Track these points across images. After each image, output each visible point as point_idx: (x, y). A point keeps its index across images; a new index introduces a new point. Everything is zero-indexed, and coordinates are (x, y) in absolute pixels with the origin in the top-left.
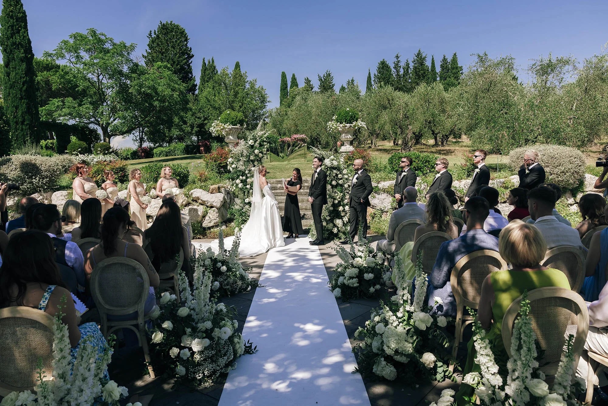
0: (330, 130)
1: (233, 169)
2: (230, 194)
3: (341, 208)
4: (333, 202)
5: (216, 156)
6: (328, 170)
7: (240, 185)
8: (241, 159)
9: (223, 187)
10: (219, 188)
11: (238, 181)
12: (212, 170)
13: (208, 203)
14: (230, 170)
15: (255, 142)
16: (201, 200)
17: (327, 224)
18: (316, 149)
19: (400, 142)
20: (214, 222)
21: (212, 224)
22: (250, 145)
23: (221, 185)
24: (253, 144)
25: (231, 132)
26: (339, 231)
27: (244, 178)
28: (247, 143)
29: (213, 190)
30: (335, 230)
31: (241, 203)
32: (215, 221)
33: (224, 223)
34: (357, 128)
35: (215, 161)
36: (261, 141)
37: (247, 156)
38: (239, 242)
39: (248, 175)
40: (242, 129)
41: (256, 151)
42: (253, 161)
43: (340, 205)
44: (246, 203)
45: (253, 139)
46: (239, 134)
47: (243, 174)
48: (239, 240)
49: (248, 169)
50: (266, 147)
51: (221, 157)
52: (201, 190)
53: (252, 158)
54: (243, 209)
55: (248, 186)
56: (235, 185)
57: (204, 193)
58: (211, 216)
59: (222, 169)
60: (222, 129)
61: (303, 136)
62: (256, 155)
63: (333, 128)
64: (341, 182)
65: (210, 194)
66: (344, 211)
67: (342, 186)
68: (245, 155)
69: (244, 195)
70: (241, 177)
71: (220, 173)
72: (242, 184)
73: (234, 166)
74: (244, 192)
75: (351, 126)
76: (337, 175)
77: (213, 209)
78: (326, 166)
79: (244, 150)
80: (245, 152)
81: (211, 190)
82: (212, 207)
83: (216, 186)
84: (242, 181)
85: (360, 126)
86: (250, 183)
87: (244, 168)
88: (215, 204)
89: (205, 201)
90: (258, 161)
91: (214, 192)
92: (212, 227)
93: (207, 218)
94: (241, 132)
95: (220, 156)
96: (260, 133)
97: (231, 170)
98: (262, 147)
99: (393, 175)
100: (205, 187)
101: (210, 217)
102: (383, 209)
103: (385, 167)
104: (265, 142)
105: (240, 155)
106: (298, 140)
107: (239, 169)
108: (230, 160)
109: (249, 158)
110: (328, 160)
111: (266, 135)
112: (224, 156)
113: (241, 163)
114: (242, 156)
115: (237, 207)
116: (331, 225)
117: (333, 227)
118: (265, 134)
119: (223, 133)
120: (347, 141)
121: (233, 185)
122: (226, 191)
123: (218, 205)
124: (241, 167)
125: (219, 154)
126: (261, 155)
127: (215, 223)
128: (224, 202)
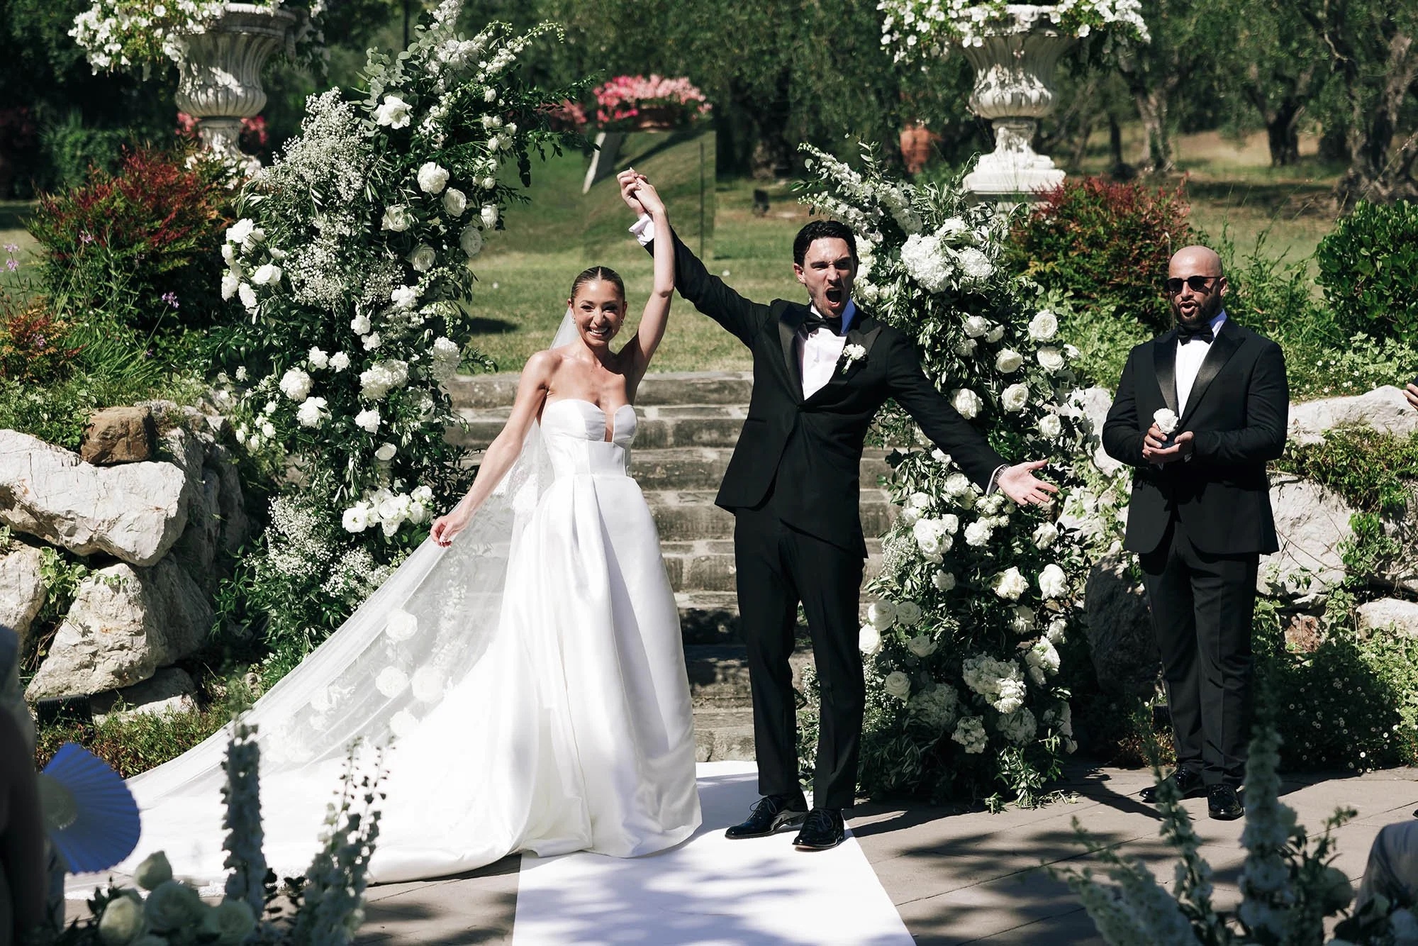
0: (894, 46)
1: (263, 292)
2: (220, 472)
3: (1011, 583)
4: (959, 537)
5: (119, 203)
6: (923, 315)
7: (311, 412)
8: (320, 222)
9: (175, 420)
10: (151, 427)
11: (294, 382)
12: (98, 302)
13: (71, 533)
14: (236, 297)
15: (419, 112)
16: (30, 510)
17: (915, 690)
18: (843, 171)
19: (1308, 144)
20: (111, 665)
21: (99, 680)
22: (387, 129)
23: (163, 403)
24: (406, 121)
25: (223, 41)
26: (997, 740)
27: (341, 361)
28: (359, 113)
29: (109, 440)
30: (972, 737)
31: (316, 531)
32: (126, 658)
33: (181, 675)
34: (1084, 31)
35: (118, 245)
36: (458, 105)
37: (358, 207)
38: (377, 815)
39: (371, 343)
40: (294, 28)
41: (430, 175)
42: (403, 243)
43: (1007, 561)
44: (347, 536)
45: (405, 88)
46: (272, 58)
47: (329, 327)
48: (377, 804)
49: (369, 296)
50: (492, 143)
51: (159, 213)
52: (28, 440)
53: (396, 219)
54: (325, 576)
55: (368, 420)
56: (271, 407)
57: (51, 458)
58: (95, 625)
59: (170, 298)
60: (165, 23)
61: (679, 88)
62: (427, 204)
63: (923, 27)
64: (1013, 397)
65: (86, 466)
66: (1031, 596)
67: (1021, 423)
68: (348, 196)
69: (340, 477)
70: (317, 356)
71: (146, 323)
72: (321, 402)
73: (265, 274)
74: (339, 461)
75: (1043, 22)
76: (986, 350)
77: (110, 572)
78: (914, 284)
79: (342, 164)
80: (350, 180)
81: (94, 439)
82: (99, 557)
83: (135, 413)
84: (321, 383)
85: (1110, 18)
86: (379, 396)
87: (334, 288)
88: (121, 540)
89: (51, 518)
90: (434, 240)
91: (119, 452)
92: (104, 700)
93: (65, 635)
94: (291, 48)
95: (148, 205)
96: (455, 49)
97: (248, 298)
98: (466, 148)
99: (1359, 359)
100: (54, 417)
101: (86, 631)
102: (1291, 589)
103: (1295, 302)
104: (491, 108)
105: (316, 197)
106: (643, 115)
107: (307, 295)
108: (241, 232)
109: (377, 223)
110: (930, 242)
111: (495, 65)
112: (176, 204)
113: (320, 253)
114: (329, 205)
115: (286, 563)
116: (944, 693)
117: (959, 714)
118: (489, 55)
119: (168, 49)
120: (1018, 119)
121: (258, 406)
122: (191, 443)
123: (147, 544)
124: (318, 280)
125: (147, 197)
126: (458, 200)
127: (118, 674)
128: (188, 527)
